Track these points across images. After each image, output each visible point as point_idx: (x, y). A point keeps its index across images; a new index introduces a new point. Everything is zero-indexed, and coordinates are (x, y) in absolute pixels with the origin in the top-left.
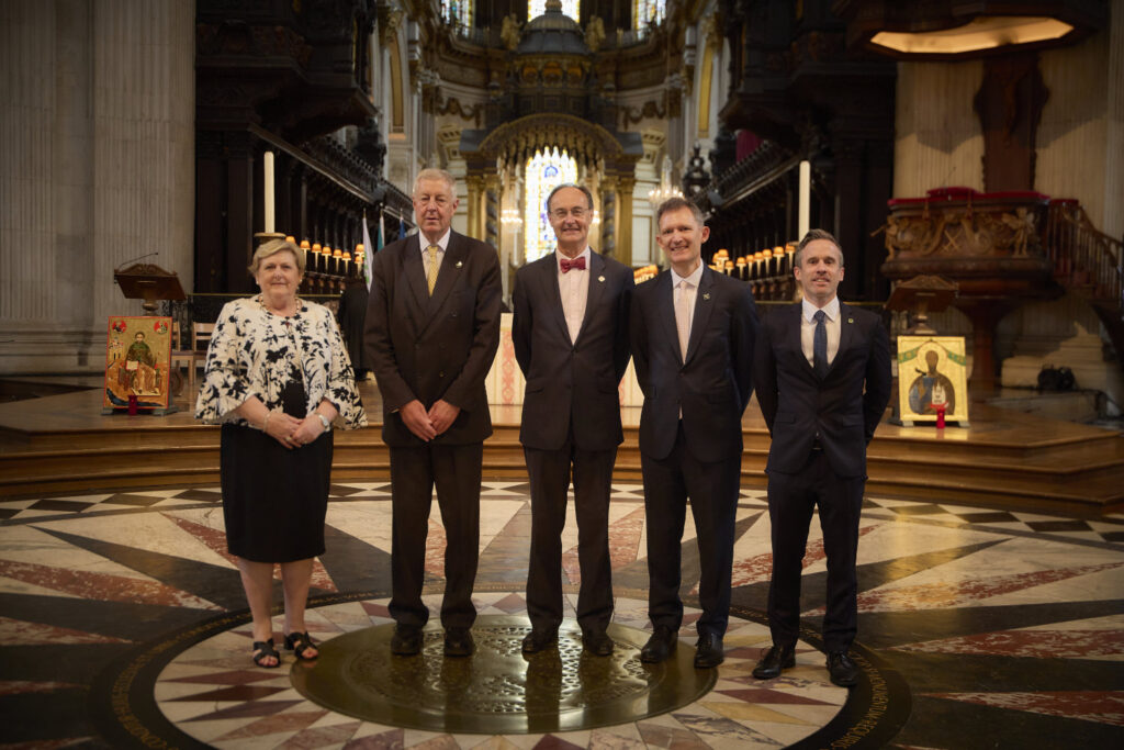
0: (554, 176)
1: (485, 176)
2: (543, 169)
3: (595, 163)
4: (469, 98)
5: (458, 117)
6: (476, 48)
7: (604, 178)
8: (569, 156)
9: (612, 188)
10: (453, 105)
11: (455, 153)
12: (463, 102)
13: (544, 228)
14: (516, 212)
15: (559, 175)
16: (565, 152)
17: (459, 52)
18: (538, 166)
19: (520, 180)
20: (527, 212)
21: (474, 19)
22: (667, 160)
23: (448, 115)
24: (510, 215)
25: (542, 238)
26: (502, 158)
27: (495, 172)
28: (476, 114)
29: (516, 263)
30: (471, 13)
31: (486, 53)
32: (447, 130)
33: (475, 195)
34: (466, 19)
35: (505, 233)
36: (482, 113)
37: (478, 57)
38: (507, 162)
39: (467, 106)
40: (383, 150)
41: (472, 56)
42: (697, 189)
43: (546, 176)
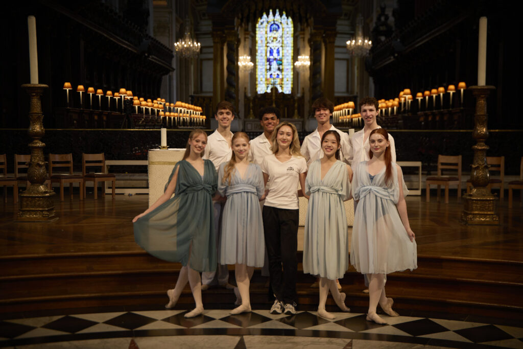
0: (277, 31)
1: (226, 31)
2: (269, 26)
3: (307, 21)
7: (313, 31)
8: (287, 16)
9: (319, 39)
11: (204, 15)
13: (270, 69)
14: (249, 58)
15: (280, 30)
16: (284, 13)
18: (265, 24)
19: (252, 33)
20: (258, 58)
22: (360, 18)
24: (245, 60)
25: (269, 77)
26: (238, 18)
27: (234, 28)
29: (249, 95)
33: (219, 46)
35: (241, 74)
38: (242, 21)
40: (148, 14)
42: (383, 38)
43: (271, 31)
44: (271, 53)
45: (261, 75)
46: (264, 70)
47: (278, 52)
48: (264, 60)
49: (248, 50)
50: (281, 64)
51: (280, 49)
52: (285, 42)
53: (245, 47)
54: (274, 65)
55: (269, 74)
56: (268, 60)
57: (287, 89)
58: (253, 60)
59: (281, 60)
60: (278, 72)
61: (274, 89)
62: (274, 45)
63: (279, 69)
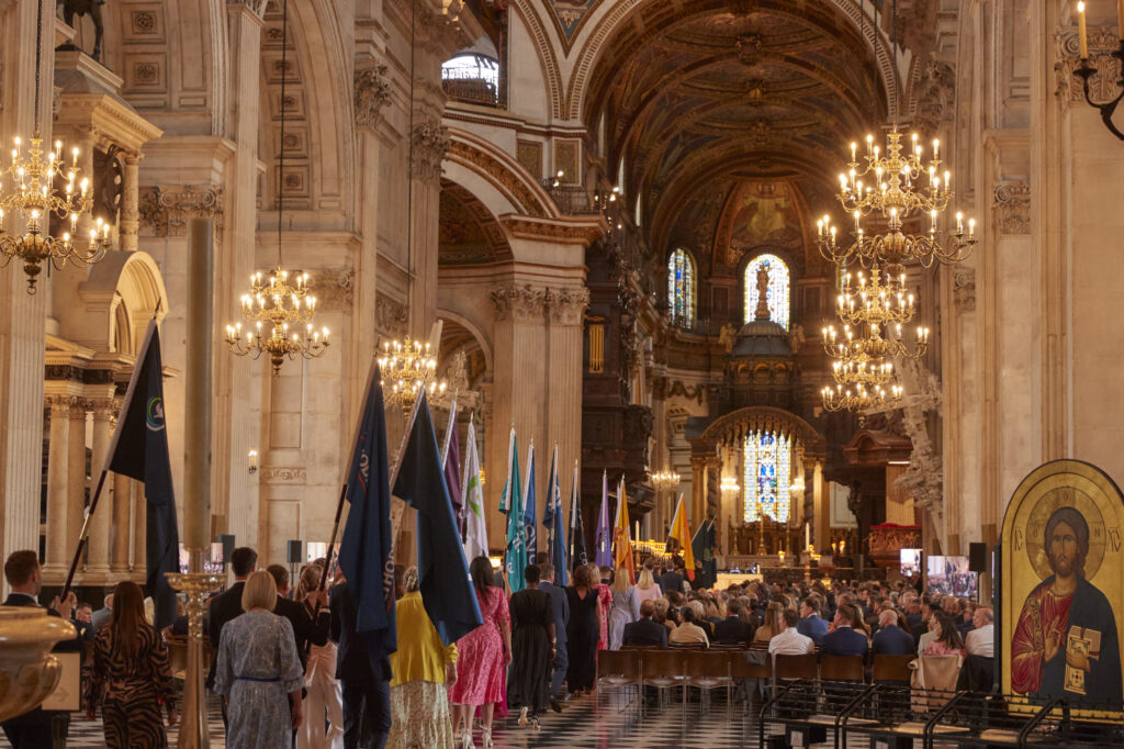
0: (770, 444)
1: (706, 457)
4: (691, 379)
5: (682, 397)
6: (699, 338)
10: (679, 388)
11: (679, 427)
12: (686, 384)
13: (762, 492)
14: (735, 479)
15: (774, 442)
17: (683, 343)
20: (746, 477)
21: (696, 311)
23: (674, 397)
24: (729, 483)
25: (760, 501)
28: (698, 393)
29: (735, 524)
30: (693, 306)
31: (707, 341)
32: (673, 408)
34: (690, 313)
35: (724, 500)
36: (704, 392)
37: (701, 345)
39: (690, 387)
41: (694, 344)
43: (762, 443)
44: (763, 471)
45: (750, 499)
46: (754, 493)
47: (772, 471)
48: (754, 481)
49: (733, 470)
50: (776, 486)
51: (775, 466)
52: (781, 458)
53: (729, 466)
54: (767, 487)
55: (760, 497)
56: (760, 480)
57: (783, 517)
58: (741, 482)
59: (775, 480)
60: (773, 496)
61: (767, 518)
62: (767, 461)
63: (773, 492)
